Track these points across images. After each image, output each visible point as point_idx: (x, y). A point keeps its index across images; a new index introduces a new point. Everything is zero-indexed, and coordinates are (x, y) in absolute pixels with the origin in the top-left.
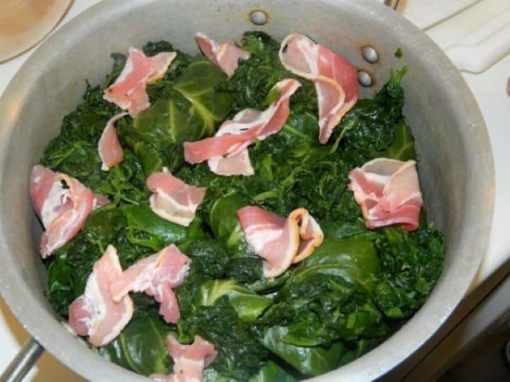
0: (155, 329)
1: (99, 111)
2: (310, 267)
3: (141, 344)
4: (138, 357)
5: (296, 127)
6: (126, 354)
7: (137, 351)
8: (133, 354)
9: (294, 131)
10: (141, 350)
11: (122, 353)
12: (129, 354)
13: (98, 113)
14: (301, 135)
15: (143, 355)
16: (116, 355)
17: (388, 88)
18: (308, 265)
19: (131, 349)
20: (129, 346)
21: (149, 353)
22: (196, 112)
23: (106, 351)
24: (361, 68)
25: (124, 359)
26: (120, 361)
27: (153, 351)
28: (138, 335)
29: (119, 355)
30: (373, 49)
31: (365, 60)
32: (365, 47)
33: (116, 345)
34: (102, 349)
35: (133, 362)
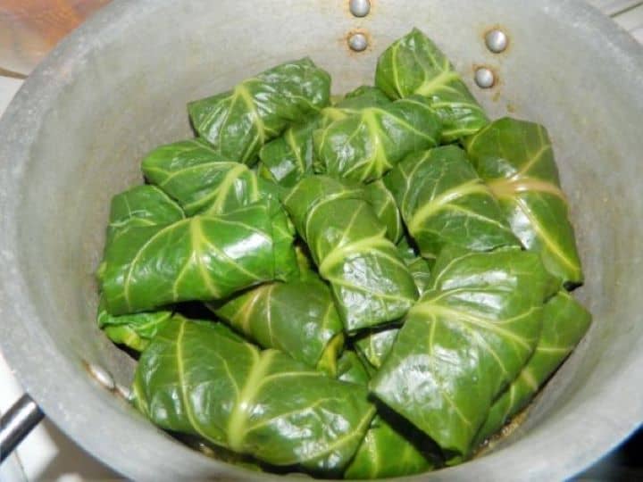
0: (230, 375)
2: (445, 291)
3: (209, 397)
4: (204, 413)
5: (410, 122)
6: (188, 408)
7: (204, 405)
8: (197, 409)
9: (408, 126)
10: (208, 405)
11: (183, 408)
12: (192, 407)
15: (211, 410)
16: (174, 411)
18: (444, 288)
19: (197, 400)
20: (192, 396)
21: (220, 407)
23: (162, 405)
24: (481, 64)
25: (185, 416)
26: (180, 418)
27: (224, 407)
28: (207, 383)
29: (178, 411)
30: (501, 31)
31: (488, 51)
32: (490, 32)
33: (174, 396)
34: (155, 400)
35: (197, 421)
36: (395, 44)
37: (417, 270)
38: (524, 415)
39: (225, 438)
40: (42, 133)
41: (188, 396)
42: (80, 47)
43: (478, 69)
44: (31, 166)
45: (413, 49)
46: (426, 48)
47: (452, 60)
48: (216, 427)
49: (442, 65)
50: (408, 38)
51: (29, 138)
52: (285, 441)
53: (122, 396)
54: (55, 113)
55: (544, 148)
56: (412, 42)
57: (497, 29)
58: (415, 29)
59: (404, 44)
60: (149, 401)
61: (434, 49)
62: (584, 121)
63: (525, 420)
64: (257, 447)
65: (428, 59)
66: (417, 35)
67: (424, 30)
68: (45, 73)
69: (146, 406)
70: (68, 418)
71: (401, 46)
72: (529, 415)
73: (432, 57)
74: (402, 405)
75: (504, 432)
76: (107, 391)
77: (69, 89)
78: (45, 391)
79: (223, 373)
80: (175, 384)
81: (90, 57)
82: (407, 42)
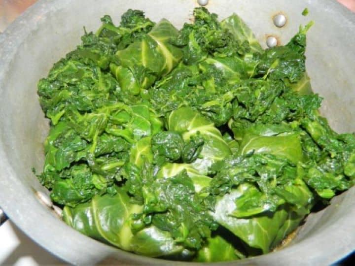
0: (123, 203)
1: (93, 49)
3: (110, 214)
4: (106, 225)
5: (229, 66)
6: (97, 222)
7: (107, 219)
8: (102, 223)
9: (228, 68)
10: (109, 220)
11: (94, 222)
12: (99, 222)
13: (93, 51)
14: (233, 72)
15: (111, 223)
16: (88, 223)
17: (298, 38)
19: (102, 218)
20: (99, 215)
21: (116, 222)
22: (161, 51)
23: (80, 220)
24: (270, 34)
25: (94, 227)
26: (91, 228)
27: (119, 221)
28: (108, 207)
29: (91, 223)
30: (283, 15)
31: (275, 26)
32: (276, 15)
33: (89, 215)
34: (77, 217)
35: (102, 230)
36: (223, 21)
37: (233, 147)
38: (294, 234)
39: (118, 241)
40: (17, 56)
41: (97, 215)
42: (43, 10)
43: (268, 37)
44: (9, 74)
45: (233, 24)
46: (240, 24)
47: (254, 33)
48: (113, 233)
49: (249, 35)
50: (230, 18)
51: (9, 57)
52: (155, 242)
53: (57, 213)
54: (26, 46)
55: (306, 81)
56: (232, 21)
57: (280, 13)
58: (234, 13)
59: (227, 21)
60: (73, 217)
61: (245, 25)
62: (330, 65)
63: (295, 237)
64: (138, 247)
65: (241, 30)
66: (235, 17)
67: (239, 14)
68: (21, 22)
69: (71, 220)
70: (21, 218)
71: (226, 23)
72: (298, 234)
73: (244, 29)
74: (225, 221)
75: (283, 243)
76: (47, 208)
77: (35, 33)
78: (8, 202)
79: (119, 201)
80: (89, 208)
81: (48, 16)
82: (229, 21)
